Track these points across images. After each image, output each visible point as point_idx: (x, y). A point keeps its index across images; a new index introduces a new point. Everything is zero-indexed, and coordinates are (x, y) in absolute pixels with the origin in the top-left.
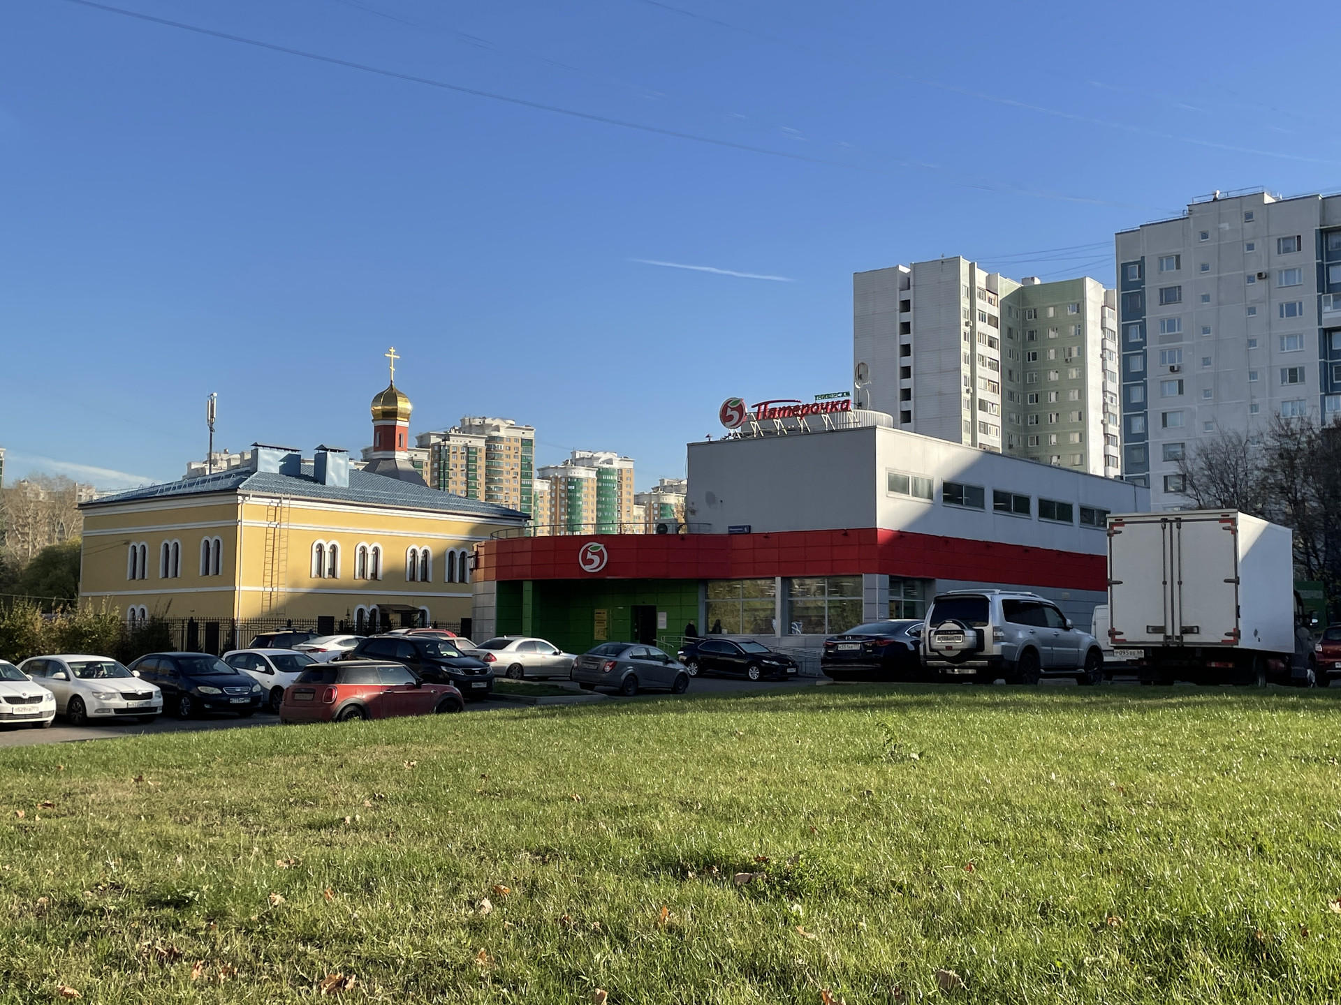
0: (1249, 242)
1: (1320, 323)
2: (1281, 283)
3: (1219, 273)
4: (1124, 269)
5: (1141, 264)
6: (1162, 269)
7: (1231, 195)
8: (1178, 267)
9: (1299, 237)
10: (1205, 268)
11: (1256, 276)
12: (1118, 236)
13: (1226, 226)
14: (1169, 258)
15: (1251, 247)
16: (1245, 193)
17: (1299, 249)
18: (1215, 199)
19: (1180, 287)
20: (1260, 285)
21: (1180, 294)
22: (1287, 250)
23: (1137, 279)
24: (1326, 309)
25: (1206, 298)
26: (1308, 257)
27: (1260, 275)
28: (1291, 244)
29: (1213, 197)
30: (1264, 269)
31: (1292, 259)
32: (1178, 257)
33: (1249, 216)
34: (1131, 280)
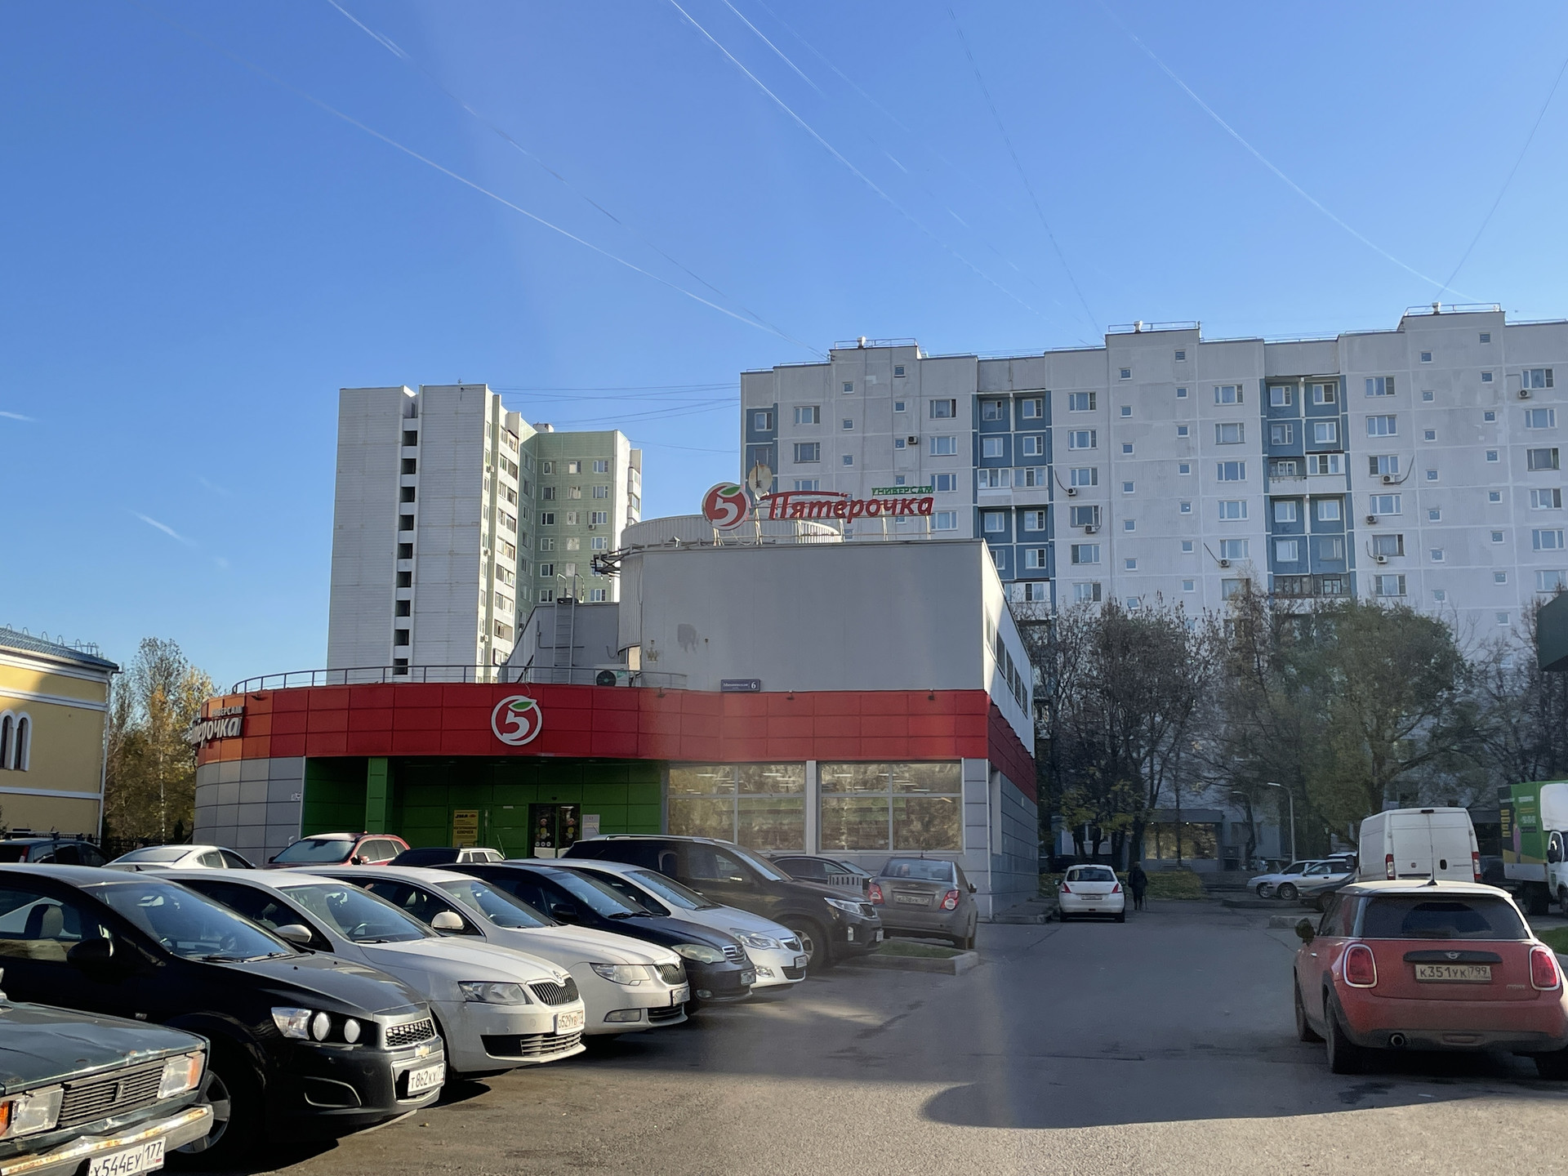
0: (900, 400)
1: (975, 501)
2: (933, 451)
3: (863, 433)
4: (750, 416)
5: (772, 414)
6: (797, 421)
7: (879, 344)
8: (817, 420)
9: (954, 401)
10: (848, 424)
11: (906, 441)
12: (744, 376)
13: (872, 379)
14: (806, 409)
15: (900, 406)
16: (895, 344)
17: (954, 416)
18: (861, 347)
19: (818, 444)
20: (910, 451)
21: (818, 452)
22: (940, 415)
23: (765, 429)
24: (982, 485)
25: (848, 460)
26: (963, 424)
27: (911, 439)
28: (946, 408)
29: (858, 344)
30: (915, 433)
31: (945, 425)
32: (817, 409)
33: (899, 371)
34: (757, 430)
